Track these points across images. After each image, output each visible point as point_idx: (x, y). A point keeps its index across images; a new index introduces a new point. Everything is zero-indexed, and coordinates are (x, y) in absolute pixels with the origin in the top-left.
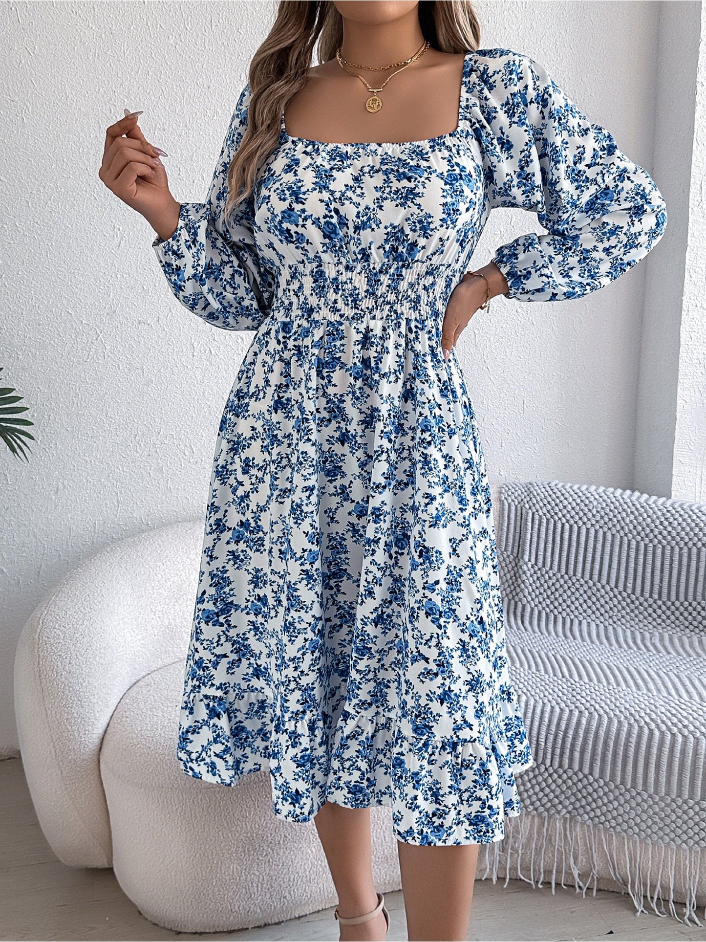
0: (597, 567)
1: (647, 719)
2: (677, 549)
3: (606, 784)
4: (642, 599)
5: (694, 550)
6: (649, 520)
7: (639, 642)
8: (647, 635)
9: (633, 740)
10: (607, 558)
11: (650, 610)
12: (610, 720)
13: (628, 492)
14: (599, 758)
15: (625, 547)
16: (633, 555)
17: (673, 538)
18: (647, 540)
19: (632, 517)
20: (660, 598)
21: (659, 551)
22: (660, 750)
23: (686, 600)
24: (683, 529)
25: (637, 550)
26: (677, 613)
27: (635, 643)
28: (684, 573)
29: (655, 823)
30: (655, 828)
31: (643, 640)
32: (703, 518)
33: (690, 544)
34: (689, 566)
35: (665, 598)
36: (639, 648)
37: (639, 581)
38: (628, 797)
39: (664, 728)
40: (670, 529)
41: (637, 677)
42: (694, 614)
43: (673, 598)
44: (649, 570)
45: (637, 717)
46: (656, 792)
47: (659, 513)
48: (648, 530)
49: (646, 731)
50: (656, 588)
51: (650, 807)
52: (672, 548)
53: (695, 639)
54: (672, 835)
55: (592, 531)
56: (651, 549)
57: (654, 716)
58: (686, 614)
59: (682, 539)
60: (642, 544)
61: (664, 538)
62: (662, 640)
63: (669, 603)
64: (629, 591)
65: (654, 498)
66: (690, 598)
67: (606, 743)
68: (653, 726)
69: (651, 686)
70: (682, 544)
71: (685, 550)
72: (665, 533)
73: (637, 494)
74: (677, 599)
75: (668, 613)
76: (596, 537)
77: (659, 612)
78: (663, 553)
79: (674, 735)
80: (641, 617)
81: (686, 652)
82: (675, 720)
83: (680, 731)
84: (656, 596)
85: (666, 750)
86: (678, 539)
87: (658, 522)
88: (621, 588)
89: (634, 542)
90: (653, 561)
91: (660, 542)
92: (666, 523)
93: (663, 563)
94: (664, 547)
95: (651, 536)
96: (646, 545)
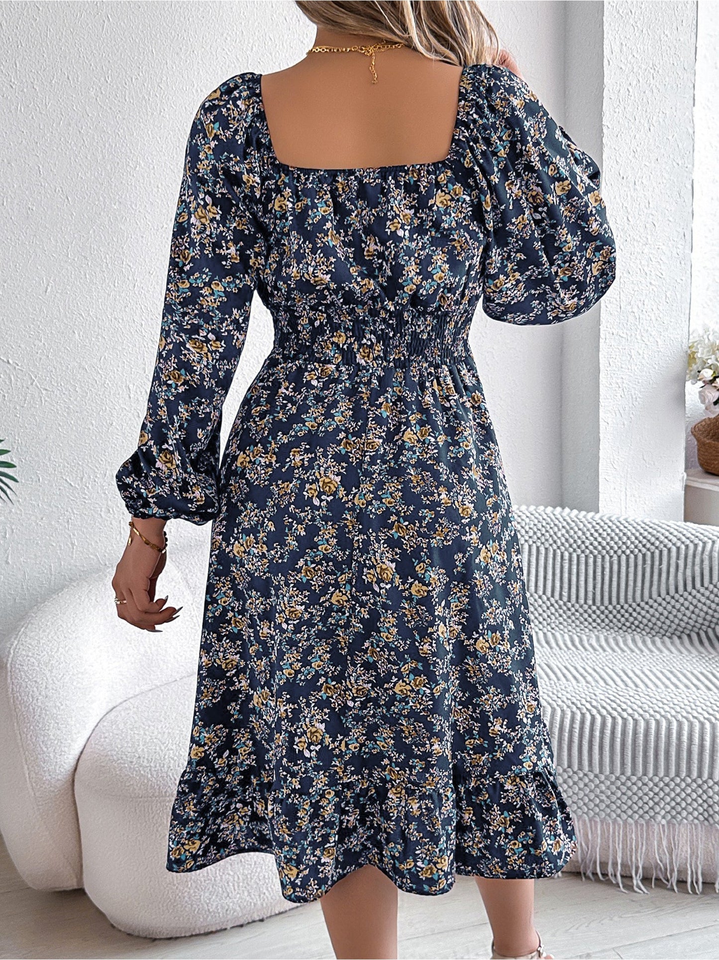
1: (589, 707)
2: (607, 557)
4: (577, 606)
5: (624, 557)
6: (580, 533)
7: (578, 644)
8: (585, 638)
9: (577, 726)
10: (541, 570)
11: (586, 616)
13: (559, 509)
15: (559, 558)
16: (566, 566)
17: (604, 548)
18: (579, 551)
19: (564, 531)
20: (594, 603)
21: (591, 561)
22: (602, 732)
23: (618, 603)
24: (612, 539)
25: (570, 560)
26: (611, 616)
27: (573, 644)
28: (615, 579)
31: (581, 641)
33: (620, 552)
34: (619, 572)
35: (598, 604)
36: (577, 649)
37: (574, 590)
39: (604, 712)
40: (600, 539)
41: (575, 672)
42: (626, 615)
43: (606, 602)
44: (582, 578)
45: (579, 706)
47: (590, 526)
48: (579, 542)
49: (588, 717)
50: (590, 595)
52: (603, 557)
53: (629, 638)
56: (583, 559)
57: (594, 703)
58: (619, 616)
59: (612, 548)
60: (575, 556)
61: (595, 548)
62: (598, 641)
63: (602, 608)
64: (565, 599)
65: (583, 513)
66: (622, 600)
68: (595, 712)
70: (612, 552)
71: (615, 558)
72: (596, 543)
73: (567, 510)
74: (610, 603)
75: (603, 617)
77: (594, 616)
78: (595, 562)
79: (614, 719)
80: (578, 622)
81: (621, 649)
82: (614, 705)
83: (620, 714)
84: (590, 602)
85: (608, 732)
86: (608, 548)
87: (588, 534)
88: (557, 597)
89: (566, 553)
90: (586, 570)
91: (591, 552)
92: (596, 535)
93: (595, 571)
94: (595, 557)
95: (583, 547)
96: (578, 556)
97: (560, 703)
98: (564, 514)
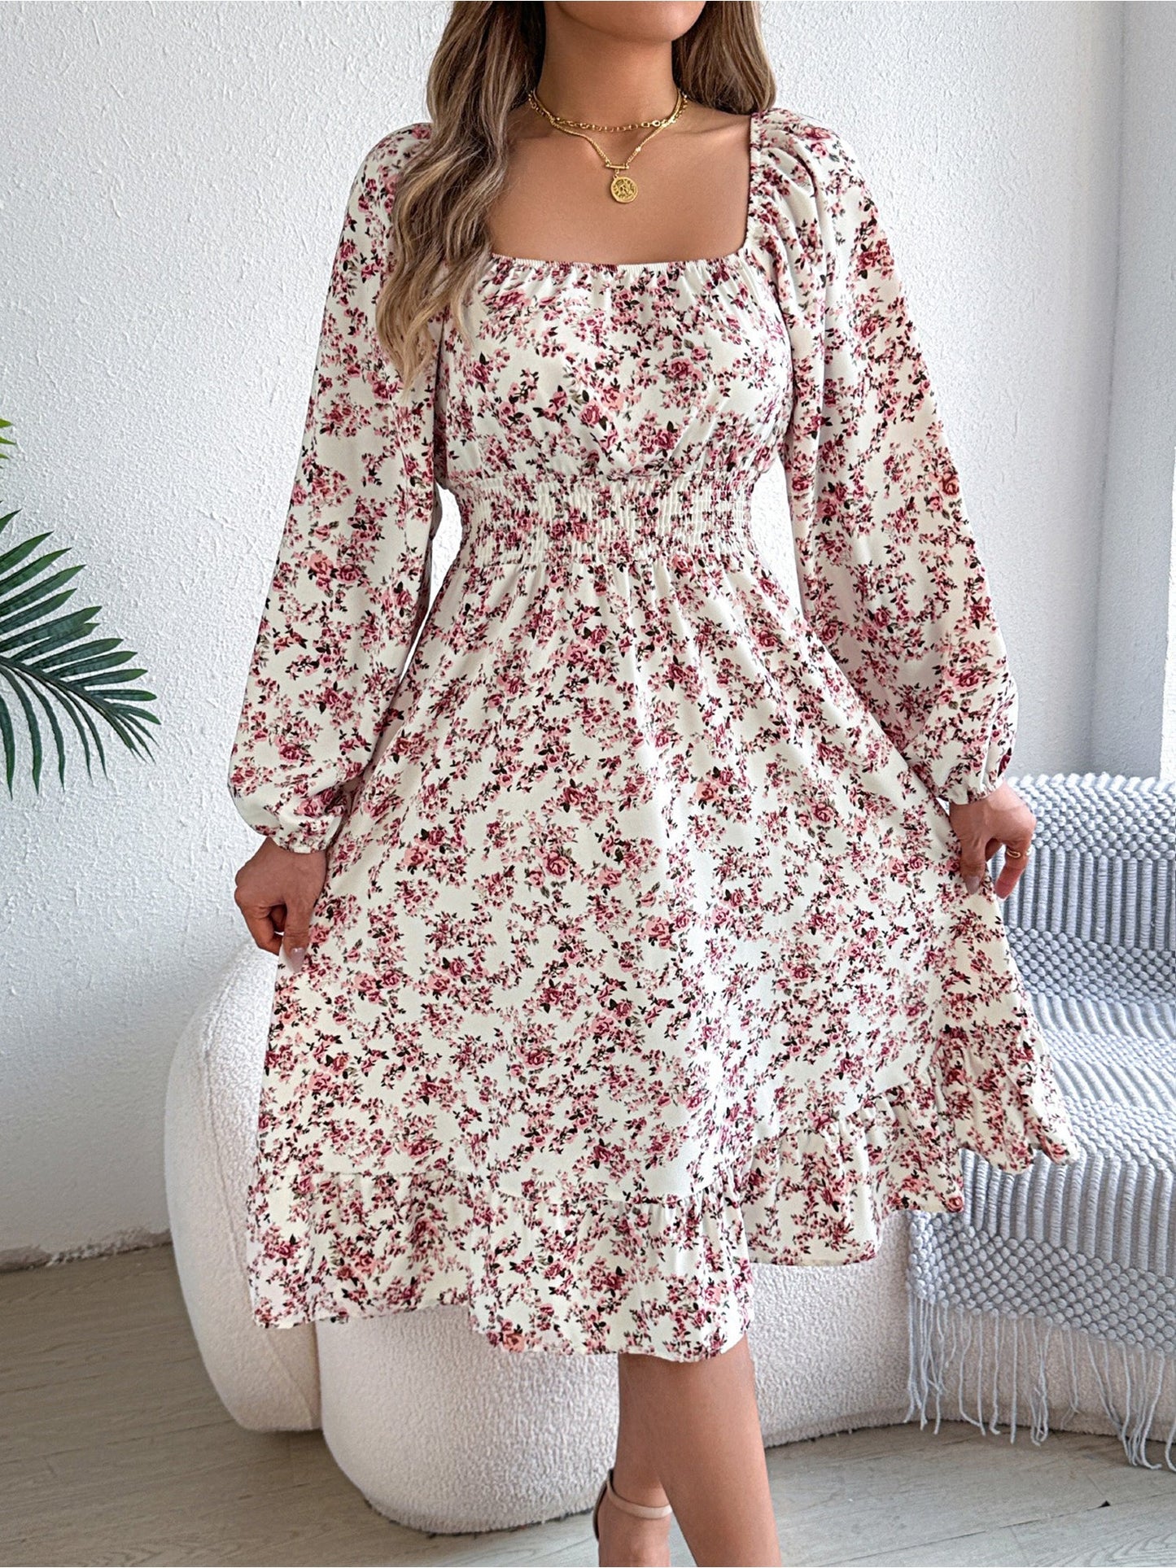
0: (1043, 906)
1: (1154, 1155)
4: (1122, 951)
6: (1129, 821)
7: (1125, 1022)
8: (1138, 1011)
9: (1131, 1188)
10: (1059, 891)
11: (1137, 968)
12: (1091, 1157)
13: (1090, 777)
14: (1075, 1220)
15: (1090, 868)
16: (1104, 882)
19: (1100, 819)
20: (1152, 947)
21: (1148, 870)
25: (1111, 870)
27: (1117, 1022)
31: (1131, 1018)
35: (1160, 946)
36: (1124, 1033)
37: (1116, 923)
38: (1126, 1282)
40: (1164, 831)
41: (1128, 1082)
44: (1132, 902)
45: (1137, 1152)
47: (1146, 806)
48: (1128, 838)
49: (1152, 1173)
50: (1146, 932)
51: (1161, 1297)
56: (1133, 868)
57: (1164, 1148)
60: (1119, 862)
61: (1157, 847)
62: (1160, 1016)
63: (1167, 954)
64: (1101, 939)
65: (1135, 780)
67: (1085, 1196)
68: (1163, 1163)
69: (1152, 1096)
72: (1157, 838)
73: (1104, 778)
77: (1152, 969)
78: (1155, 872)
80: (1123, 980)
84: (1145, 944)
87: (1144, 822)
88: (1086, 936)
89: (1104, 860)
90: (1140, 887)
91: (1149, 855)
92: (1158, 822)
93: (1155, 890)
94: (1156, 862)
95: (1135, 845)
96: (1125, 863)
97: (1103, 1144)
98: (1101, 786)
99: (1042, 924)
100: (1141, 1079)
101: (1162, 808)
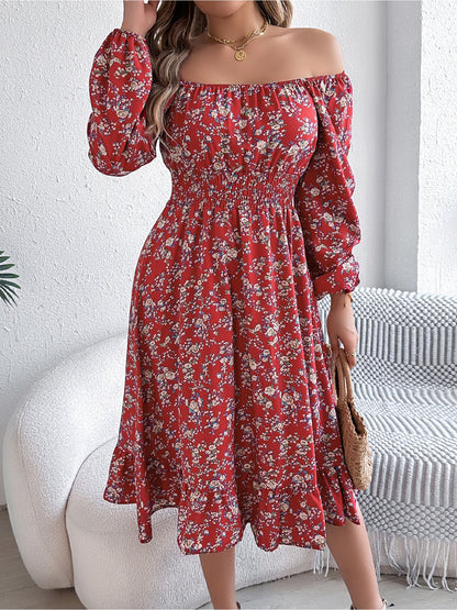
0: (369, 345)
1: (422, 455)
2: (429, 329)
3: (389, 502)
4: (402, 366)
5: (443, 329)
6: (404, 310)
7: (404, 397)
8: (410, 392)
9: (411, 470)
10: (375, 339)
11: (410, 373)
12: (390, 457)
13: (386, 290)
14: (383, 485)
15: (387, 329)
16: (393, 336)
17: (425, 322)
18: (404, 324)
19: (390, 308)
20: (417, 364)
21: (414, 331)
22: (434, 475)
23: (439, 364)
24: (432, 314)
25: (396, 331)
26: (432, 374)
27: (401, 398)
28: (435, 346)
29: (432, 526)
30: (433, 530)
31: (407, 395)
32: (455, 305)
33: (439, 325)
34: (439, 340)
35: (421, 364)
36: (405, 402)
37: (399, 354)
38: (408, 510)
39: (435, 460)
40: (421, 315)
41: (407, 423)
42: (446, 373)
43: (428, 363)
44: (407, 345)
45: (413, 454)
46: (432, 505)
47: (412, 304)
48: (404, 317)
49: (421, 463)
50: (414, 358)
51: (428, 515)
52: (425, 329)
53: (449, 391)
54: (447, 533)
55: (365, 320)
56: (407, 330)
57: (426, 452)
58: (439, 374)
59: (432, 321)
60: (400, 327)
61: (418, 322)
62: (422, 394)
63: (425, 368)
64: (392, 361)
65: (406, 293)
66: (442, 363)
67: (388, 474)
68: (426, 459)
69: (419, 429)
70: (432, 325)
71: (436, 329)
72: (418, 318)
73: (392, 291)
74: (432, 364)
75: (425, 374)
76: (367, 324)
77: (418, 374)
78: (418, 332)
79: (444, 465)
80: (403, 379)
81: (444, 402)
82: (444, 454)
83: (449, 461)
84: (414, 363)
85: (439, 475)
86: (429, 321)
87: (411, 311)
88: (386, 359)
89: (393, 326)
90: (410, 338)
91: (414, 325)
92: (418, 311)
93: (418, 340)
94: (418, 329)
95: (407, 321)
96: (403, 328)
97: (396, 451)
98: (390, 295)
99: (369, 353)
100: (414, 423)
101: (419, 305)
